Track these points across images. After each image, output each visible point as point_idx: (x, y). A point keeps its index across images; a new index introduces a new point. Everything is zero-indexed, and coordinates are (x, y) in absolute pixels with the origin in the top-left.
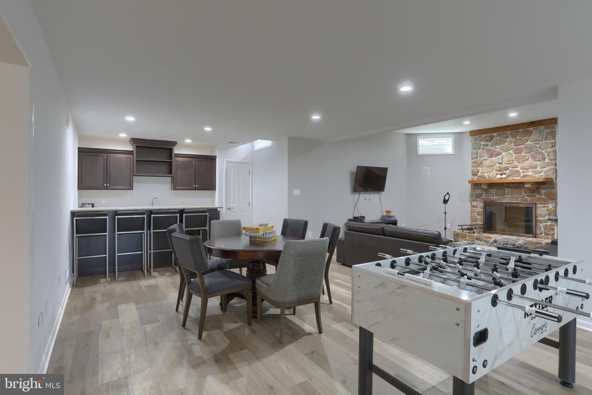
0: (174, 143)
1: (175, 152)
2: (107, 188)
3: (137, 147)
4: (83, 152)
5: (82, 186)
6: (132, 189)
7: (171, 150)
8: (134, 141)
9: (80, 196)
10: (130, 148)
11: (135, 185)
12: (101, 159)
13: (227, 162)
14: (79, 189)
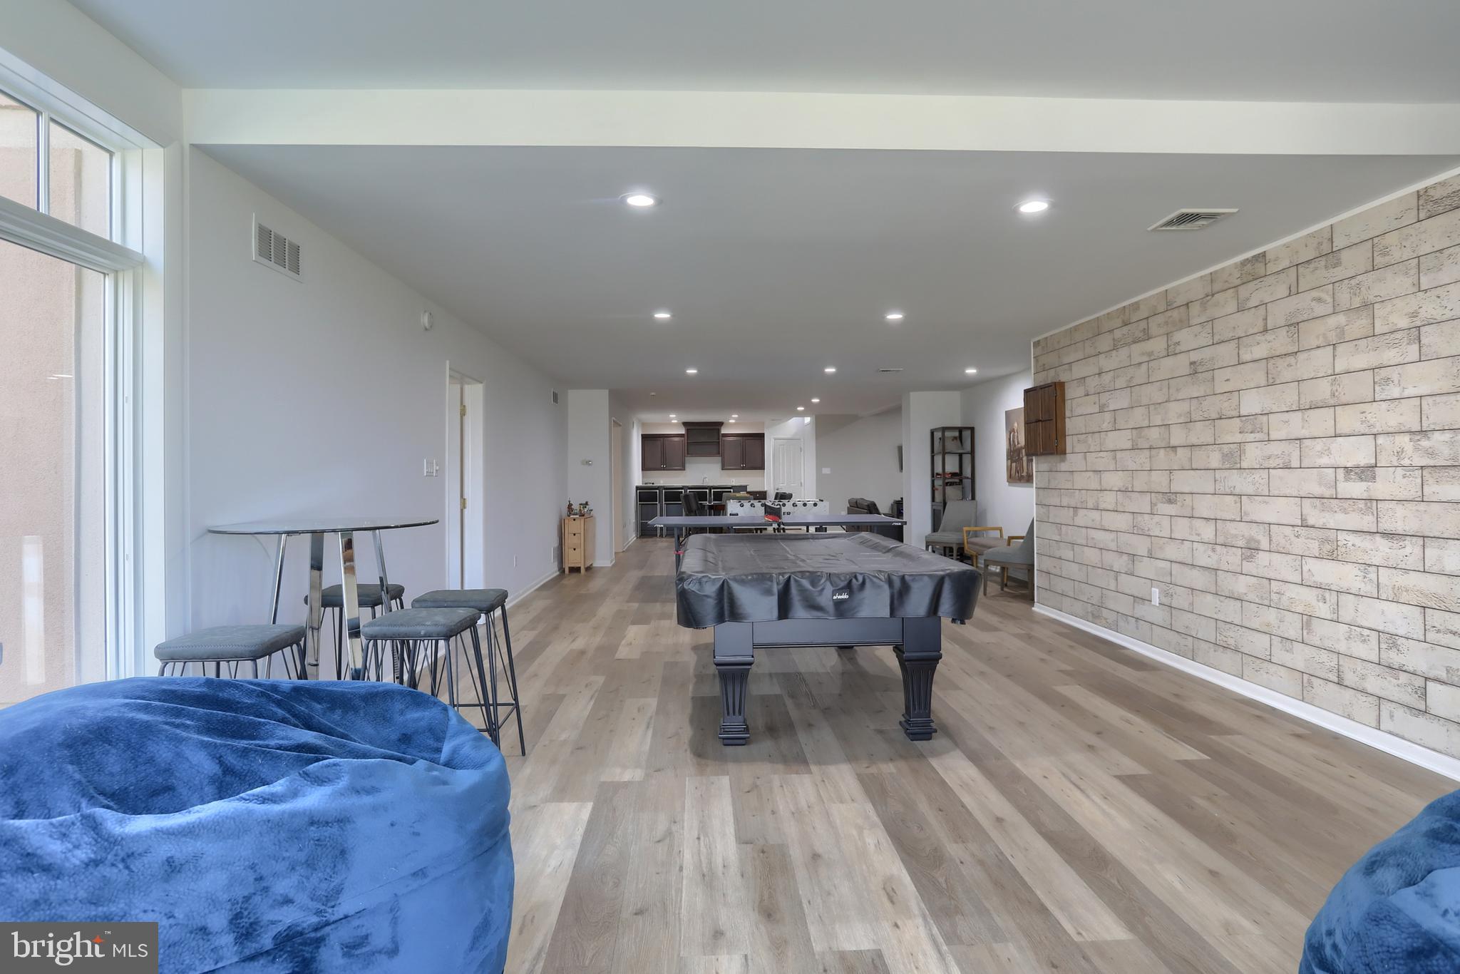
0: (721, 424)
1: (722, 432)
2: (664, 469)
3: (688, 430)
4: (645, 438)
5: (645, 468)
6: (684, 470)
7: (719, 431)
8: (685, 424)
9: (643, 477)
10: (683, 431)
11: (687, 465)
12: (659, 443)
13: (775, 439)
14: (642, 470)
